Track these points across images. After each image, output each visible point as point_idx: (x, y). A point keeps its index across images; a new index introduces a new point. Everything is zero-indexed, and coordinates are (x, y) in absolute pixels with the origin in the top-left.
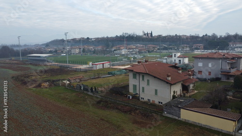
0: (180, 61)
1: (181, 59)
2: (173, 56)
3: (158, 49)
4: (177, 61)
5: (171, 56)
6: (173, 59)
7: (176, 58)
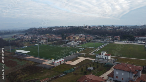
0: (106, 57)
1: (107, 57)
2: (102, 54)
3: (93, 39)
4: (104, 58)
5: (101, 54)
6: (102, 56)
7: (103, 56)
